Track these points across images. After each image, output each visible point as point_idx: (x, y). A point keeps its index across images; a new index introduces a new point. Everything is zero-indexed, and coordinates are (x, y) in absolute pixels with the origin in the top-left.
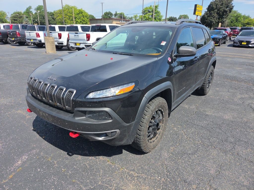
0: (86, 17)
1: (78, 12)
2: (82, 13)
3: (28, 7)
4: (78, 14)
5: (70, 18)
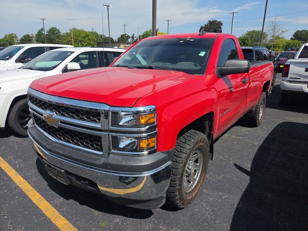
0: (93, 40)
1: (84, 35)
2: (88, 36)
3: (40, 29)
4: (85, 37)
5: (76, 42)
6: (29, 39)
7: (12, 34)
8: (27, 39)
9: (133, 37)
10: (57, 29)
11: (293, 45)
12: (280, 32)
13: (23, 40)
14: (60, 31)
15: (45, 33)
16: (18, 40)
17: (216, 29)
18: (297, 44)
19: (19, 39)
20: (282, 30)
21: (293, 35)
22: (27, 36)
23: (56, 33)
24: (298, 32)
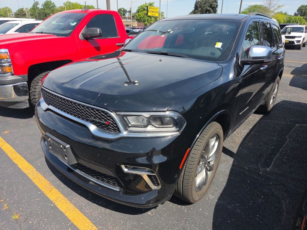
3: (34, 3)
6: (23, 13)
7: (7, 8)
8: (21, 14)
9: (130, 12)
10: (52, 2)
11: (294, 21)
12: (276, 7)
13: (18, 15)
14: (55, 5)
15: (40, 6)
16: (13, 15)
17: (212, 3)
18: (298, 20)
19: (14, 13)
20: (278, 5)
21: (297, 10)
22: (22, 11)
23: (51, 7)
24: (302, 6)
